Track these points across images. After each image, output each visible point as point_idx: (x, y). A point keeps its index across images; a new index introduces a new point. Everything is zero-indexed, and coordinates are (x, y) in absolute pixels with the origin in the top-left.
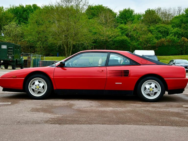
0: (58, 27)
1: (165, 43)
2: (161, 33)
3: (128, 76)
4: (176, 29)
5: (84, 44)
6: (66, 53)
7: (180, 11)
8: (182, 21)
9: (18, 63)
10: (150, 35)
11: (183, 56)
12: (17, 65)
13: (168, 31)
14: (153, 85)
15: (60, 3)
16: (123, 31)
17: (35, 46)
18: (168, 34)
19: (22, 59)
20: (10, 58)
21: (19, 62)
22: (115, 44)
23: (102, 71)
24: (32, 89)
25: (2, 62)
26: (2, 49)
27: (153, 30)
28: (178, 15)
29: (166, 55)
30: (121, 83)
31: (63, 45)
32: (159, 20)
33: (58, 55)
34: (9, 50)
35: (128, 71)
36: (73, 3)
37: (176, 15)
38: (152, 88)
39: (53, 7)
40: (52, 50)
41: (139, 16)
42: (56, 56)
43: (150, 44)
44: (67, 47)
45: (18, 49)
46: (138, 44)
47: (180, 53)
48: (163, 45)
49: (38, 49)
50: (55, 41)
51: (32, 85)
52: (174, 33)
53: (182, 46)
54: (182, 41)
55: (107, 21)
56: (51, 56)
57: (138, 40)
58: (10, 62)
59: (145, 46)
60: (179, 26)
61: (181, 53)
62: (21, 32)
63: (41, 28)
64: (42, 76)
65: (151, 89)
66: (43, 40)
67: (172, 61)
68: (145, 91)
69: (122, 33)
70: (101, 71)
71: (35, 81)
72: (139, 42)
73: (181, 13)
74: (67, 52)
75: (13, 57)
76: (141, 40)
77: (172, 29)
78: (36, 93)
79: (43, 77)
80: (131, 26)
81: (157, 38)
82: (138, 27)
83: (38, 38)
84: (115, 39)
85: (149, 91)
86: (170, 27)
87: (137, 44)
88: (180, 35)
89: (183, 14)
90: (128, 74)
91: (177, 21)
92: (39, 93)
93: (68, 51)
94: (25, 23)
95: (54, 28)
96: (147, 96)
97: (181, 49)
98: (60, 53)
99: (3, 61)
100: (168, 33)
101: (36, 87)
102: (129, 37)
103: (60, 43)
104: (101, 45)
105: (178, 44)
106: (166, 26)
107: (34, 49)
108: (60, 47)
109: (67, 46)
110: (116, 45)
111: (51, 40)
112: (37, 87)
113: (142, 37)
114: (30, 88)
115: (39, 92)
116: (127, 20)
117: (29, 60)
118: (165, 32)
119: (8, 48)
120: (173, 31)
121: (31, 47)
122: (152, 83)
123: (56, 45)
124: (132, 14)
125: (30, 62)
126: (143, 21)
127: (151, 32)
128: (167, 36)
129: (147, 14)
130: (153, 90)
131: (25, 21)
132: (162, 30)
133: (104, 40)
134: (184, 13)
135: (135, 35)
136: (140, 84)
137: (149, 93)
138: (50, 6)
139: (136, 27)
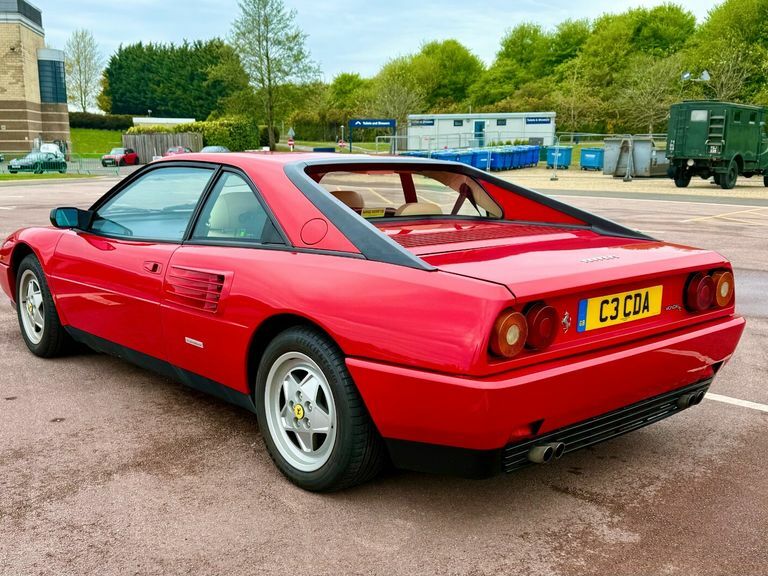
9: (751, 167)
20: (714, 150)
25: (690, 163)
26: (693, 122)
34: (712, 126)
45: (753, 120)
58: (715, 163)
71: (29, 283)
75: (722, 149)
99: (695, 160)
112: (29, 307)
119: (712, 120)
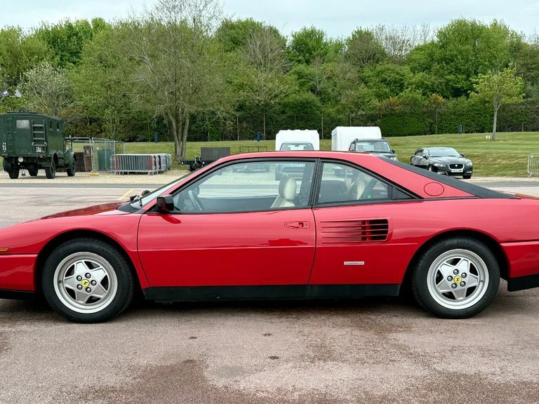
0: (152, 71)
1: (396, 108)
2: (388, 84)
3: (384, 237)
4: (419, 76)
5: (216, 113)
6: (175, 134)
7: (425, 34)
8: (432, 57)
9: (61, 162)
10: (363, 89)
11: (435, 137)
12: (57, 167)
13: (401, 80)
14: (464, 266)
15: (153, 14)
16: (303, 80)
17: (100, 117)
18: (402, 87)
19: (68, 151)
20: (40, 151)
21: (63, 158)
22: (286, 111)
23: (300, 223)
24: (66, 288)
25: (21, 160)
26: (19, 129)
27: (369, 77)
28: (421, 44)
29: (398, 136)
30: (362, 263)
31: (167, 114)
32: (383, 54)
33: (156, 138)
34: (35, 132)
35: (385, 221)
36: (184, 13)
37: (419, 42)
38: (460, 274)
39: (139, 24)
40: (142, 128)
41: (339, 46)
42: (153, 141)
43: (363, 110)
44: (177, 122)
45: (58, 128)
46: (338, 112)
47: (428, 129)
48: (393, 113)
49: (109, 126)
50: (149, 107)
51: (65, 278)
52: (416, 84)
53: (431, 114)
54: (432, 101)
55: (265, 57)
56: (140, 141)
57: (337, 102)
58: (41, 160)
59: (354, 115)
60: (426, 68)
61: (430, 130)
62: (64, 86)
63: (113, 75)
64: (97, 247)
65: (458, 279)
66: (119, 104)
67: (422, 151)
68: (437, 284)
69: (302, 85)
70: (296, 224)
71: (75, 263)
72: (339, 107)
73: (429, 40)
74: (177, 132)
75: (46, 149)
76: (343, 101)
77: (412, 75)
78: (82, 302)
79: (102, 248)
80: (322, 68)
81: (379, 96)
82: (338, 70)
83: (106, 98)
84: (286, 100)
85: (450, 283)
86: (406, 69)
87: (334, 109)
88: (428, 89)
89: (433, 42)
90: (386, 232)
91: (422, 58)
92: (92, 300)
93: (180, 130)
94: (74, 63)
95: (143, 75)
96: (443, 300)
97: (431, 121)
98: (161, 134)
100: (403, 84)
101: (79, 282)
102: (318, 94)
103: (159, 110)
104: (254, 113)
105: (424, 109)
106: (398, 68)
107: (100, 126)
108: (160, 119)
109: (176, 116)
110: (290, 113)
111: (137, 103)
112: (84, 283)
113: (346, 95)
114: (61, 284)
115: (91, 297)
116: (311, 54)
117: (87, 152)
118: (395, 82)
119: (34, 127)
120: (413, 80)
121: (92, 121)
122: (462, 258)
123: (150, 114)
124: (322, 39)
125: (89, 158)
126: (347, 57)
127: (366, 83)
128: (401, 91)
129: (356, 39)
130: (463, 280)
131: (75, 59)
132: (388, 79)
133: (262, 103)
134: (436, 39)
135: (330, 90)
136: (422, 263)
137: (452, 290)
138: (130, 21)
139: (331, 71)
